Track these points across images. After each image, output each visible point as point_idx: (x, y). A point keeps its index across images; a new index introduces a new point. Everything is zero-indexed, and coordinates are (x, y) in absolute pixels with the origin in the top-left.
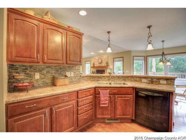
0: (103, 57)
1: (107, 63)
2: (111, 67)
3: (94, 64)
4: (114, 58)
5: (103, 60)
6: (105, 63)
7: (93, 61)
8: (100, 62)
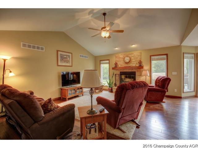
0: (132, 54)
1: (140, 62)
2: (146, 67)
3: (116, 64)
4: (151, 56)
5: (132, 58)
6: (135, 63)
7: (114, 60)
8: (127, 61)
